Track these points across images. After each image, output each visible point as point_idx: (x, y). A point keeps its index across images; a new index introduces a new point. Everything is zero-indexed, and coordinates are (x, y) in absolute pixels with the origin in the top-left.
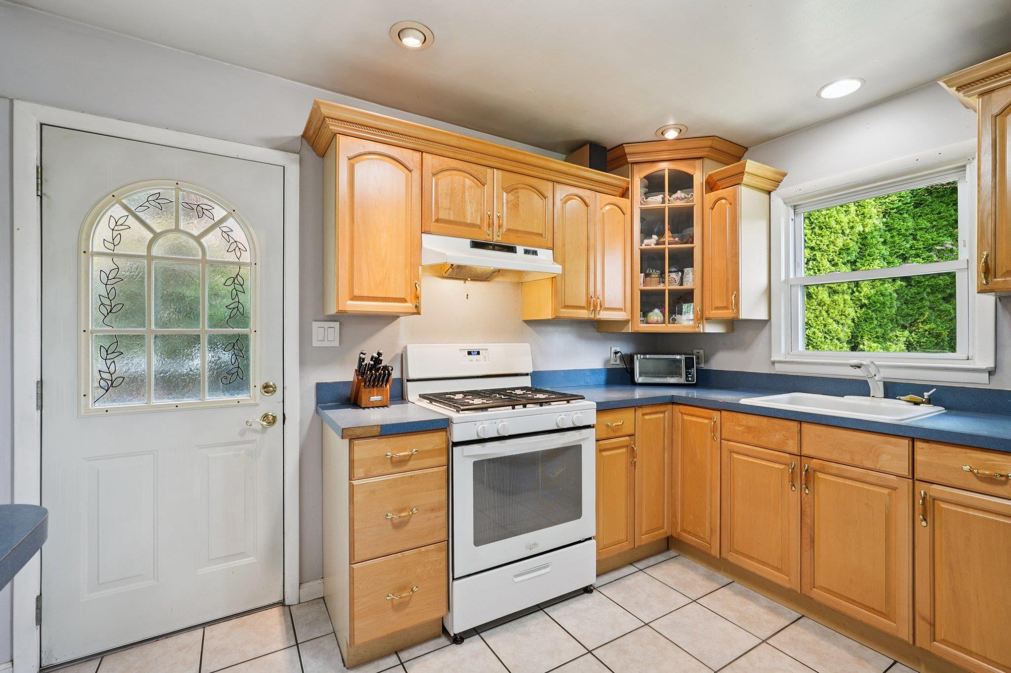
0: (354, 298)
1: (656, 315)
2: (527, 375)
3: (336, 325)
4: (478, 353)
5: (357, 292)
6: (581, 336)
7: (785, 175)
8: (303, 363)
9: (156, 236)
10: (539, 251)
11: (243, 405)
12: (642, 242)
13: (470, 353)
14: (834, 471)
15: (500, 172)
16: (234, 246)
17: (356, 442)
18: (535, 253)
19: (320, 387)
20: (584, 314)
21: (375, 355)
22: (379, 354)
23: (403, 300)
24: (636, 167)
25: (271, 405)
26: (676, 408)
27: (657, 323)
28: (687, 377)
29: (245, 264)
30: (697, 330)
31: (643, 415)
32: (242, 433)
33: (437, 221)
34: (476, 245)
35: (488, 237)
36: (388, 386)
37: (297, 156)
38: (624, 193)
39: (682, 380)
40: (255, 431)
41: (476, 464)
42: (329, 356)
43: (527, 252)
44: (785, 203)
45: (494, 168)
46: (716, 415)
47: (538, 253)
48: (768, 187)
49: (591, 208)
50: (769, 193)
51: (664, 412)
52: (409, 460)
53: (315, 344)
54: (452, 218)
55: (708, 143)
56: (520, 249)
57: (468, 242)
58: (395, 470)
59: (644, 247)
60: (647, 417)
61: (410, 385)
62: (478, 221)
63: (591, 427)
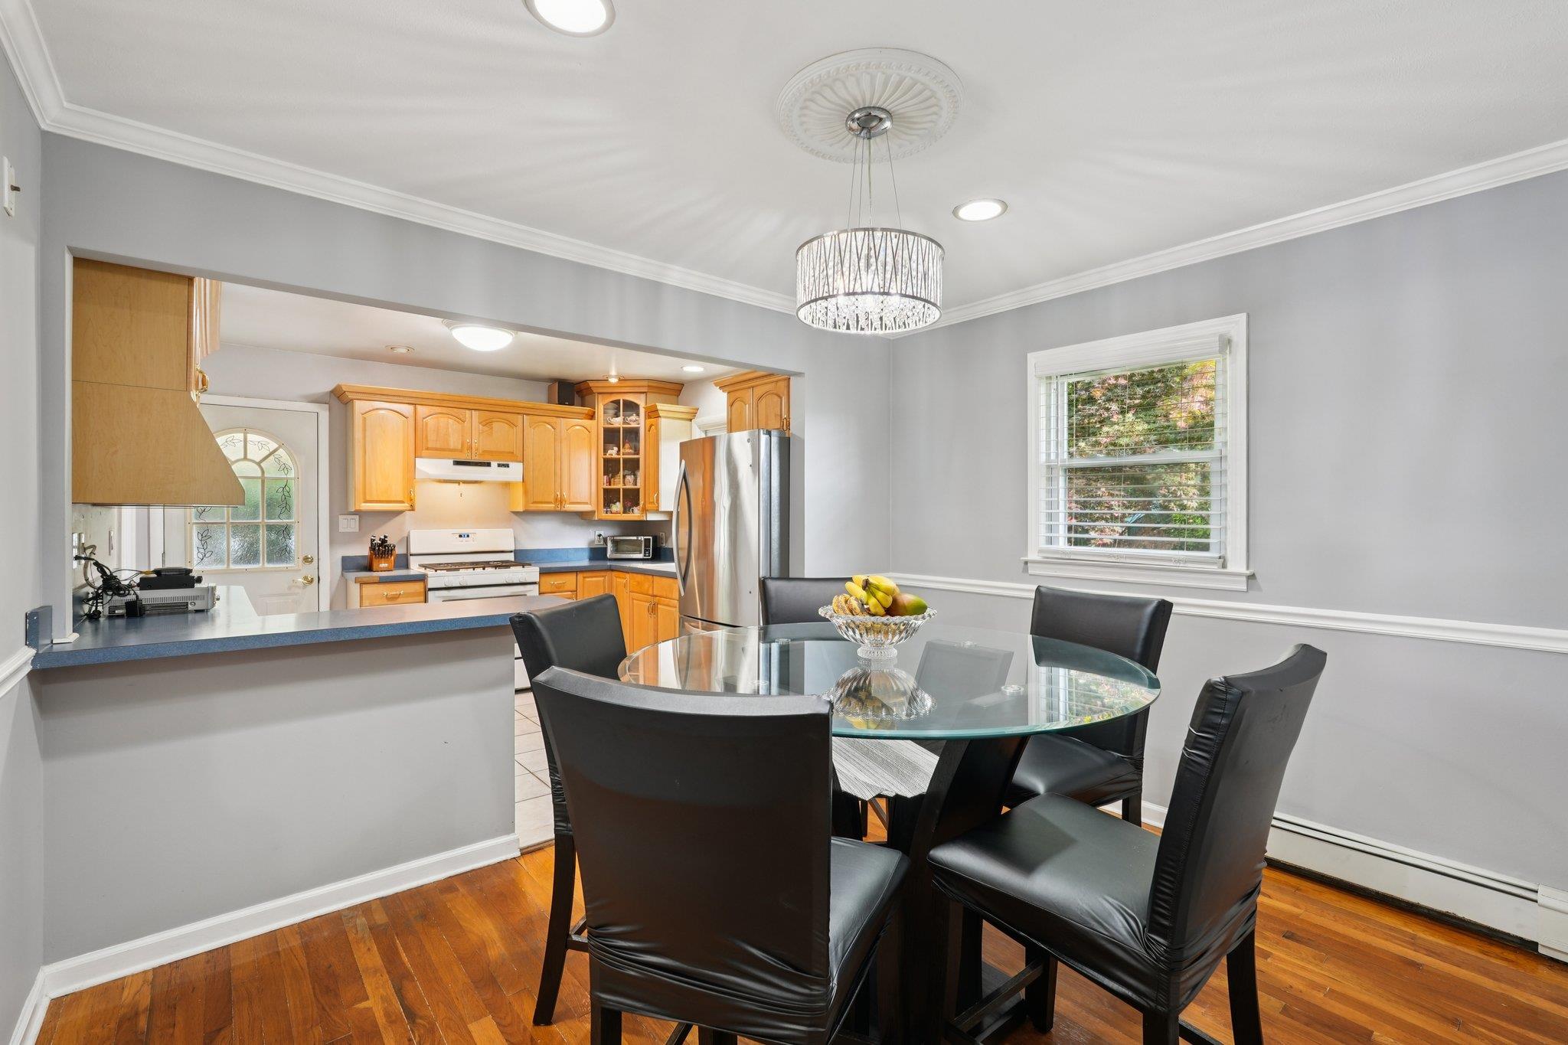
0: (368, 501)
1: (618, 507)
2: (511, 552)
3: (356, 518)
4: (468, 536)
5: (368, 498)
6: (565, 523)
7: (698, 410)
8: (332, 542)
10: (511, 464)
11: (289, 570)
12: (605, 451)
13: (460, 536)
14: (665, 603)
15: (477, 412)
16: (285, 468)
17: (364, 585)
18: (508, 466)
19: (344, 559)
20: (551, 507)
21: (382, 537)
22: (385, 537)
23: (402, 502)
24: (600, 396)
25: (310, 570)
26: (614, 573)
27: (617, 513)
28: (645, 553)
29: (291, 479)
30: (641, 519)
31: (584, 578)
32: (290, 588)
33: (427, 449)
34: (457, 463)
35: (467, 458)
36: (395, 559)
37: (327, 406)
38: (592, 417)
39: (641, 556)
40: (299, 587)
42: (351, 538)
43: (499, 465)
44: (700, 428)
45: (472, 409)
46: (628, 576)
47: (510, 466)
48: (690, 417)
49: (558, 430)
50: (691, 420)
51: (604, 576)
52: (398, 597)
53: (341, 530)
54: (438, 446)
55: (645, 383)
56: (494, 464)
57: (451, 461)
58: (389, 603)
59: (608, 456)
60: (587, 579)
61: (412, 559)
62: (460, 447)
63: (535, 583)
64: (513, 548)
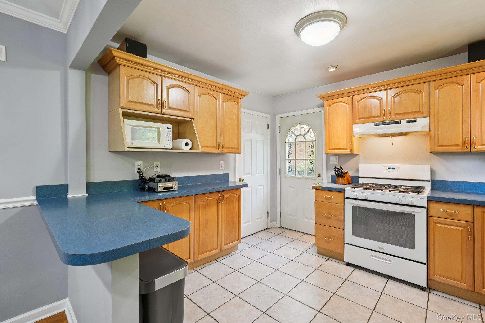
0: (330, 149)
2: (428, 181)
3: (337, 157)
4: (394, 169)
8: (327, 168)
9: (297, 137)
10: (418, 119)
11: (313, 179)
13: (389, 168)
15: (391, 90)
16: (312, 137)
18: (415, 121)
19: (332, 176)
22: (341, 167)
23: (346, 149)
25: (320, 180)
29: (313, 141)
33: (359, 119)
34: (378, 124)
35: (384, 120)
36: (345, 178)
41: (353, 206)
43: (408, 122)
45: (387, 89)
47: (417, 121)
49: (467, 88)
52: (330, 199)
53: (331, 163)
54: (365, 116)
56: (404, 122)
57: (373, 124)
58: (326, 201)
61: (360, 179)
62: (379, 115)
63: (425, 207)
64: (429, 179)
